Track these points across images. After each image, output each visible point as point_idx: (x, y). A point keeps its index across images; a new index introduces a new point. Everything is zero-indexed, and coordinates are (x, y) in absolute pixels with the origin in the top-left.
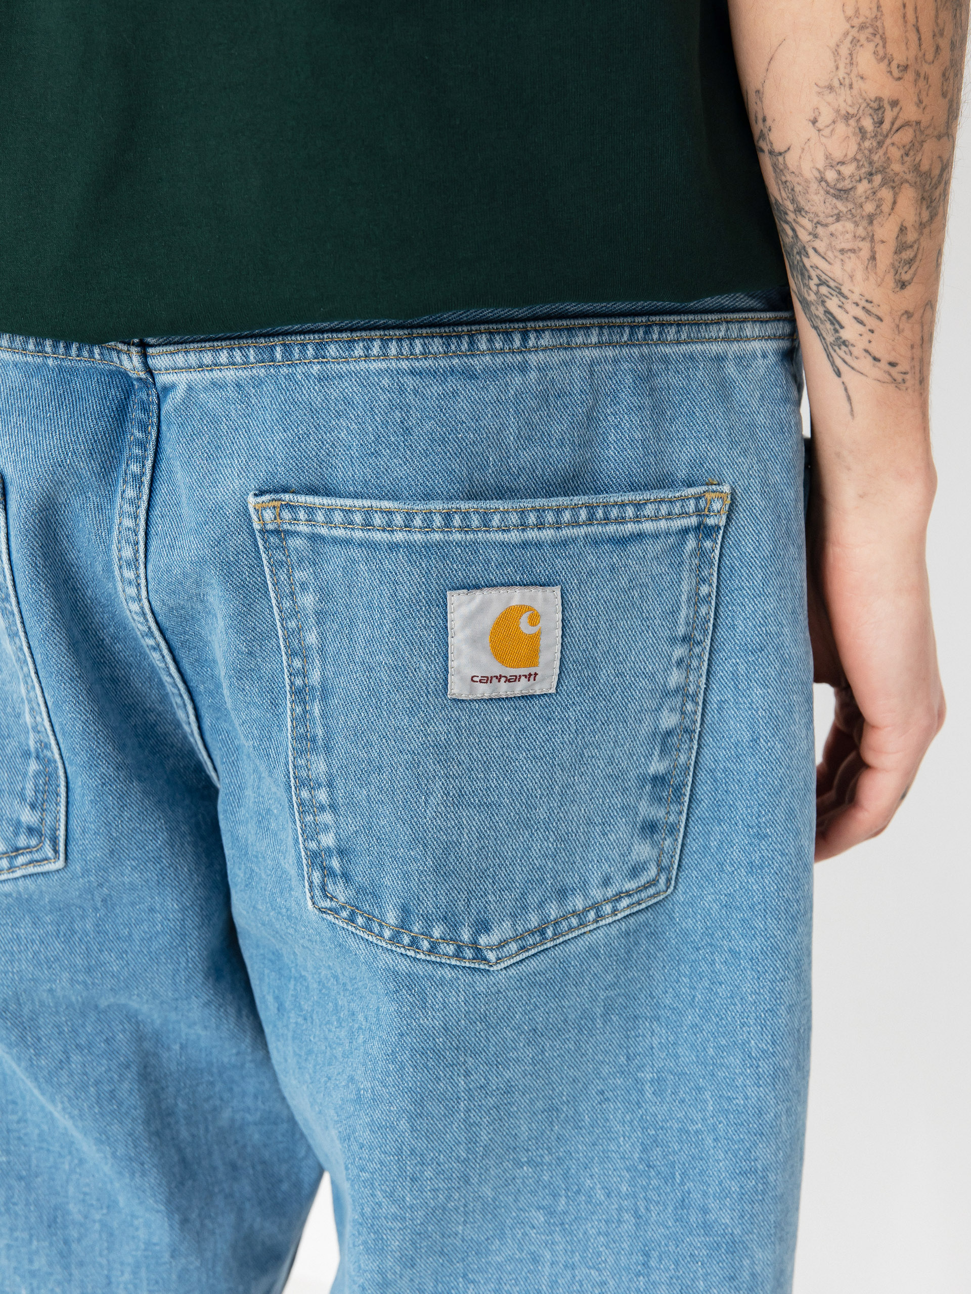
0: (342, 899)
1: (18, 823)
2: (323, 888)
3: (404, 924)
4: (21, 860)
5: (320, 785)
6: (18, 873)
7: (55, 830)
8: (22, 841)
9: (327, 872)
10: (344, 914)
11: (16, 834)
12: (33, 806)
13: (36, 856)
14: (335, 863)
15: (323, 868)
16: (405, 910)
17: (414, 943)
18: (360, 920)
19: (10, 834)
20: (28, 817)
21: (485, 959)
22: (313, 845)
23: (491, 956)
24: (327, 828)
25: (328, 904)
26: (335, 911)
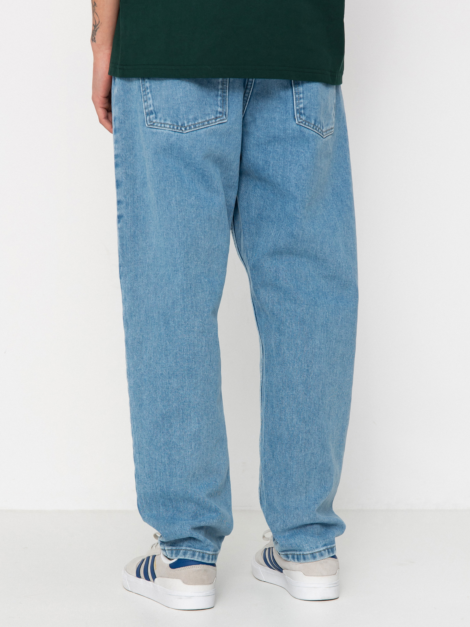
0: (304, 119)
1: (217, 111)
2: (300, 117)
3: (314, 125)
4: (218, 120)
5: (301, 93)
6: (217, 123)
7: (226, 112)
8: (218, 115)
9: (301, 114)
10: (304, 123)
11: (217, 114)
12: (221, 107)
13: (222, 119)
14: (302, 111)
15: (299, 113)
16: (315, 121)
17: (316, 129)
18: (307, 124)
19: (215, 114)
20: (220, 109)
21: (323, 134)
22: (298, 108)
23: (324, 134)
24: (301, 103)
25: (300, 121)
26: (302, 122)
